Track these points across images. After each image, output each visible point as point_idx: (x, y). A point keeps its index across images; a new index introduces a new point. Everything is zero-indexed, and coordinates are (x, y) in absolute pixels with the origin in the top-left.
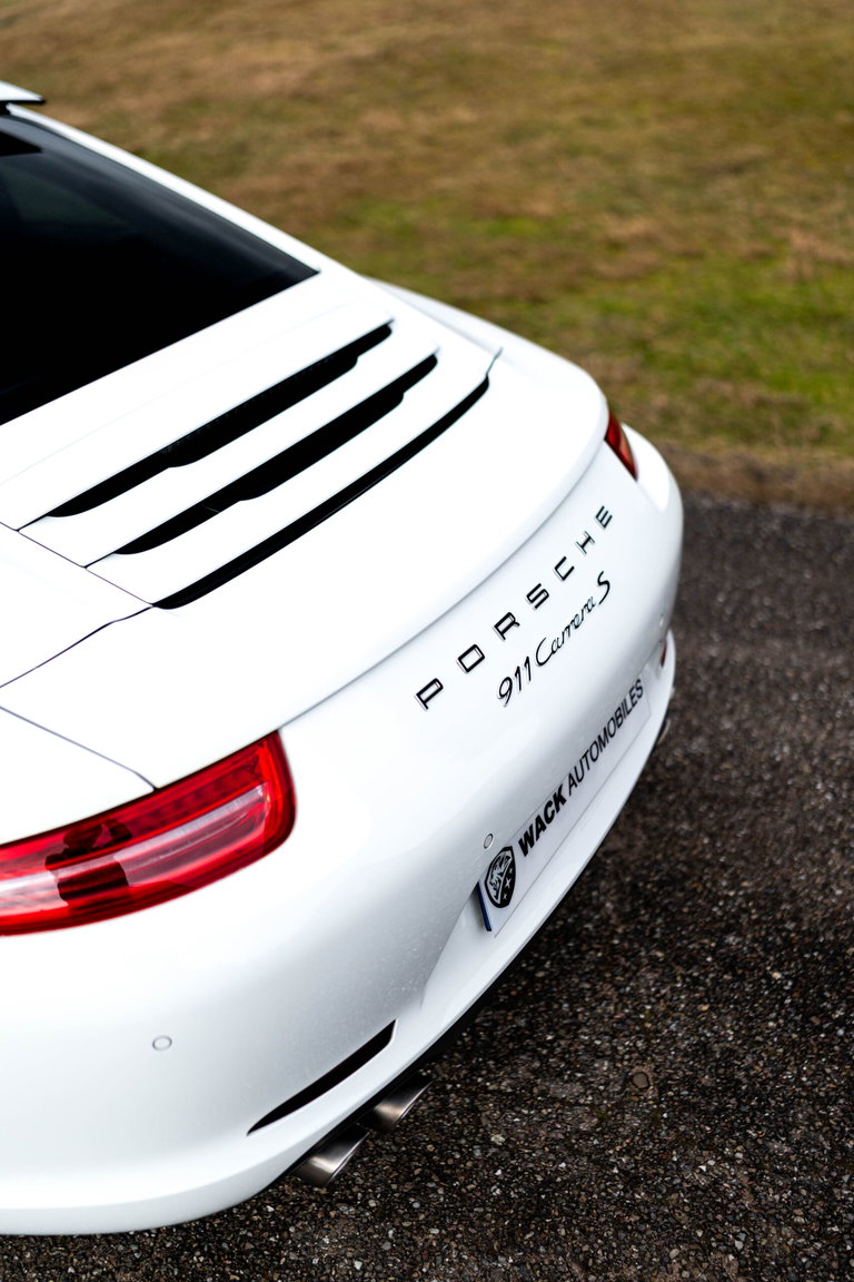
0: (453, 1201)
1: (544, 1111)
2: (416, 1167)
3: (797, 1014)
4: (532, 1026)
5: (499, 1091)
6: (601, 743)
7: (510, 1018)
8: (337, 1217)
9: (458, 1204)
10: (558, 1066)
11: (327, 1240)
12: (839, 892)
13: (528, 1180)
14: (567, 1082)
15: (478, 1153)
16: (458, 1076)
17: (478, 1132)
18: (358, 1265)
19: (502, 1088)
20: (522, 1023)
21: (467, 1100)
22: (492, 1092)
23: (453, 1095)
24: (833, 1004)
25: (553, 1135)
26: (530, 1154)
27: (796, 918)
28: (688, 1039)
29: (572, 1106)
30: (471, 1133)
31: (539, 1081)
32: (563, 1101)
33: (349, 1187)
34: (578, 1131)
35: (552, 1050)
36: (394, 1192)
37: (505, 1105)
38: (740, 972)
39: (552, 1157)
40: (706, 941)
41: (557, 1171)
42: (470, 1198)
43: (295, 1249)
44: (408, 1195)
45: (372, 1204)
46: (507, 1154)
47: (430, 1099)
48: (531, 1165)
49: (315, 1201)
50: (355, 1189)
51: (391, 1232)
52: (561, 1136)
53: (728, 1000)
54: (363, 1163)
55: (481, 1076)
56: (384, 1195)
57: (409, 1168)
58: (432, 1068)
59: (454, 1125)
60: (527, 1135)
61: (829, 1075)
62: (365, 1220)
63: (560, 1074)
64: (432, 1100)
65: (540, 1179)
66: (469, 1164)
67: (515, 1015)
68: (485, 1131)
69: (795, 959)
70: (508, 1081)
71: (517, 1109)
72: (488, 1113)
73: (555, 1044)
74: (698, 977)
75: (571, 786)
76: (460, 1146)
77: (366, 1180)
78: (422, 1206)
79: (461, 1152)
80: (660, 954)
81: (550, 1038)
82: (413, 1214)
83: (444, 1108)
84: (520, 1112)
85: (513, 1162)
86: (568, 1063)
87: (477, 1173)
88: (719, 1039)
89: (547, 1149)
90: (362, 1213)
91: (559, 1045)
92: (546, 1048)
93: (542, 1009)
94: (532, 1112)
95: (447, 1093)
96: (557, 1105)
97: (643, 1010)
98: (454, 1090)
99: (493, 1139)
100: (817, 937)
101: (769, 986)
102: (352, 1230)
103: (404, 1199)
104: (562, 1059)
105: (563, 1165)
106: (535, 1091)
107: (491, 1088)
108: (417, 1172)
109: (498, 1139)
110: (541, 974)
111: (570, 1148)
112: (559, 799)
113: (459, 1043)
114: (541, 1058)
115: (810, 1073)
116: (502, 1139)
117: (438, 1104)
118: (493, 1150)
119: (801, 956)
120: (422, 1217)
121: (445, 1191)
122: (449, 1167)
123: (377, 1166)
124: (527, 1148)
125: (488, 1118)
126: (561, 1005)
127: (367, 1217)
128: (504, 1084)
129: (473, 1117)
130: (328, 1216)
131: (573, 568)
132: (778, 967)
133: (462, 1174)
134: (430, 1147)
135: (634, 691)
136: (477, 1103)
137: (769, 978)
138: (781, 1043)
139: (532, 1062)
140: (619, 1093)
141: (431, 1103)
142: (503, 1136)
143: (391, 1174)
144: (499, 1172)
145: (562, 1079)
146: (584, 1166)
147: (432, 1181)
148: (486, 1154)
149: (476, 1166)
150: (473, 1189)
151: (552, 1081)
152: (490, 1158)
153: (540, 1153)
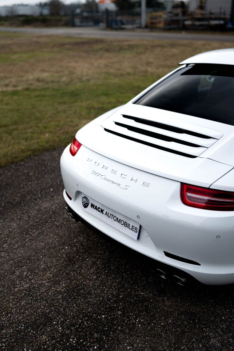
1: (89, 266)
3: (89, 314)
4: (110, 270)
5: (97, 262)
10: (98, 271)
12: (128, 348)
13: (77, 261)
14: (94, 271)
15: (86, 256)
18: (75, 241)
20: (112, 268)
21: (97, 257)
23: (100, 256)
24: (89, 324)
27: (121, 331)
28: (94, 293)
29: (88, 270)
30: (91, 256)
31: (96, 267)
32: (90, 269)
34: (82, 270)
37: (94, 262)
38: (108, 309)
39: (79, 265)
40: (121, 307)
52: (83, 267)
53: (100, 303)
55: (102, 260)
60: (86, 263)
61: (71, 313)
63: (96, 271)
67: (115, 268)
69: (107, 323)
72: (93, 259)
74: (110, 301)
80: (121, 297)
81: (106, 271)
84: (91, 263)
87: (82, 256)
88: (90, 298)
89: (81, 265)
91: (103, 272)
92: (104, 270)
93: (114, 272)
97: (106, 288)
99: (88, 259)
100: (113, 332)
101: (101, 313)
103: (83, 247)
104: (100, 272)
105: (77, 266)
106: (94, 266)
110: (124, 274)
111: (80, 268)
112: (102, 211)
114: (101, 269)
115: (73, 310)
119: (107, 325)
122: (86, 253)
124: (83, 263)
126: (114, 275)
132: (106, 318)
137: (104, 314)
138: (83, 308)
139: (101, 267)
140: (87, 278)
151: (95, 269)
152: (84, 258)
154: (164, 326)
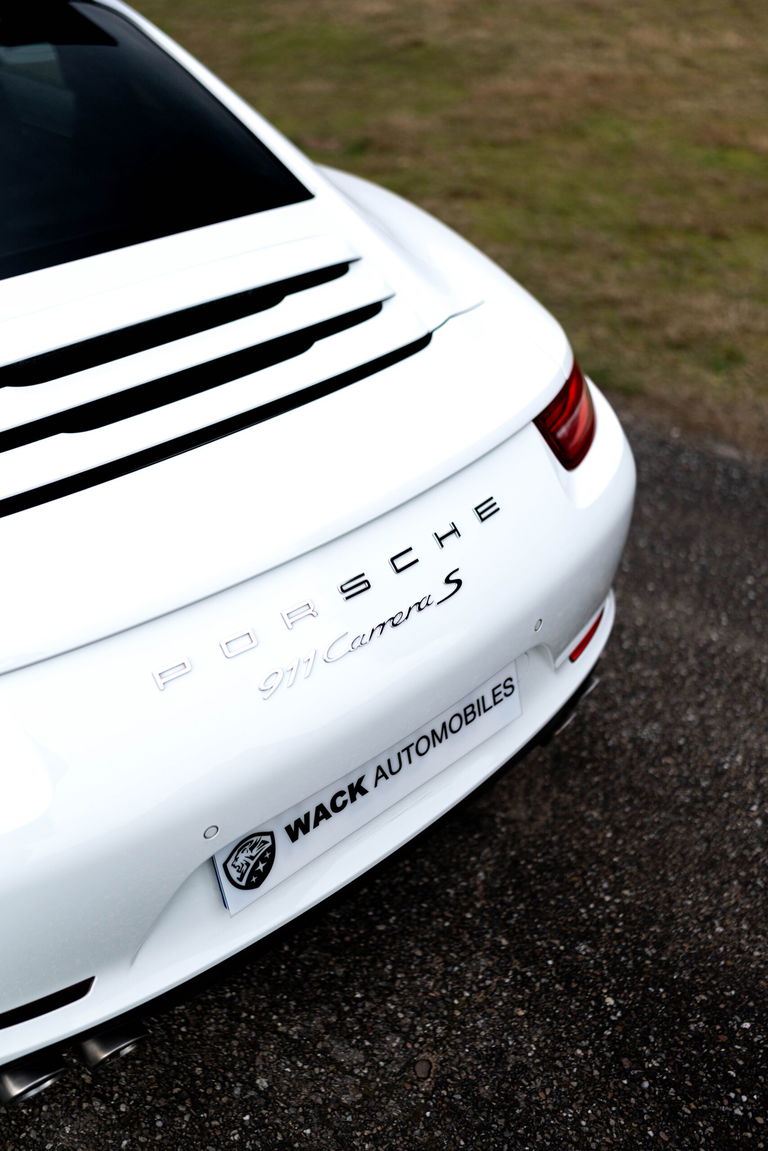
0: (193, 1131)
1: (317, 1070)
2: (177, 1086)
3: (609, 1050)
4: (348, 978)
5: (286, 1035)
6: (435, 738)
7: (331, 963)
8: (87, 1110)
9: (195, 1136)
10: (352, 1028)
11: (68, 1130)
12: (719, 929)
13: (268, 1136)
14: (352, 1047)
15: (237, 1092)
16: (257, 1007)
17: (247, 1070)
19: (291, 1033)
20: (340, 971)
21: (254, 1035)
22: (280, 1034)
23: (243, 1025)
24: (652, 1051)
25: (313, 1097)
26: (283, 1109)
27: (660, 946)
28: (489, 1040)
29: (345, 1072)
30: (241, 1069)
31: (327, 1037)
32: (339, 1065)
33: (111, 1084)
34: (338, 1100)
35: (354, 1009)
36: (147, 1103)
37: (285, 1051)
38: (574, 985)
39: (301, 1119)
40: (557, 942)
41: (299, 1137)
42: (209, 1134)
43: (39, 1128)
44: (157, 1110)
45: (123, 1108)
46: (263, 1101)
47: (222, 1021)
48: (278, 1121)
49: (77, 1088)
50: (115, 1089)
51: (125, 1142)
52: (320, 1101)
53: (547, 1012)
54: (134, 1065)
55: (277, 1014)
56: (137, 1103)
57: (170, 1084)
58: (238, 991)
59: (231, 1055)
60: (289, 1089)
61: (610, 1127)
62: (108, 1122)
63: (350, 1037)
64: (223, 1024)
65: (279, 1138)
66: (224, 1099)
67: (338, 962)
68: (255, 1071)
69: (636, 990)
70: (299, 1028)
71: (294, 1059)
72: (265, 1054)
73: (360, 1004)
74: (530, 978)
75: (377, 778)
76: (226, 1078)
77: (128, 1084)
78: (164, 1126)
79: (223, 1085)
80: (504, 942)
81: (358, 995)
82: (153, 1131)
83: (228, 1036)
84: (294, 1063)
85: (264, 1112)
86: (363, 1027)
87: (226, 1112)
88: (520, 1050)
89: (301, 1110)
90: (110, 1114)
91: (363, 1007)
92: (351, 1005)
93: (365, 963)
94: (306, 1067)
95: (239, 1020)
96: (331, 1068)
97: (459, 996)
98: (247, 1021)
99: (258, 1082)
100: (673, 973)
101: (597, 1009)
102: (93, 1128)
103: (151, 1115)
104: (359, 1022)
105: (308, 1131)
106: (319, 1046)
107: (280, 1029)
108: (176, 1090)
109: (262, 1083)
110: (381, 928)
111: (322, 1115)
112: (357, 790)
113: (274, 974)
114: (341, 1015)
115: (593, 1118)
116: (266, 1085)
117: (226, 1029)
118: (252, 1093)
119: (645, 988)
120: (159, 1137)
121: (190, 1118)
122: (205, 1095)
123: (143, 1072)
124: (284, 1102)
125: (264, 1059)
126: (384, 966)
127: (112, 1120)
128: (294, 1029)
129: (251, 1053)
130: (79, 1106)
131: (417, 561)
132: (613, 993)
133: (214, 1107)
134: (199, 1070)
135: (501, 688)
136: (261, 1040)
137: (600, 1000)
138: (578, 1076)
139: (330, 1015)
140: (395, 1075)
141: (221, 1027)
142: (268, 1082)
143: (152, 1084)
144: (247, 1118)
145: (350, 1042)
146: (326, 1139)
147: (184, 1104)
148: (245, 1094)
149: (229, 1103)
150: (216, 1127)
151: (338, 1041)
152: (246, 1100)
153: (292, 1111)
154: (617, 831)
